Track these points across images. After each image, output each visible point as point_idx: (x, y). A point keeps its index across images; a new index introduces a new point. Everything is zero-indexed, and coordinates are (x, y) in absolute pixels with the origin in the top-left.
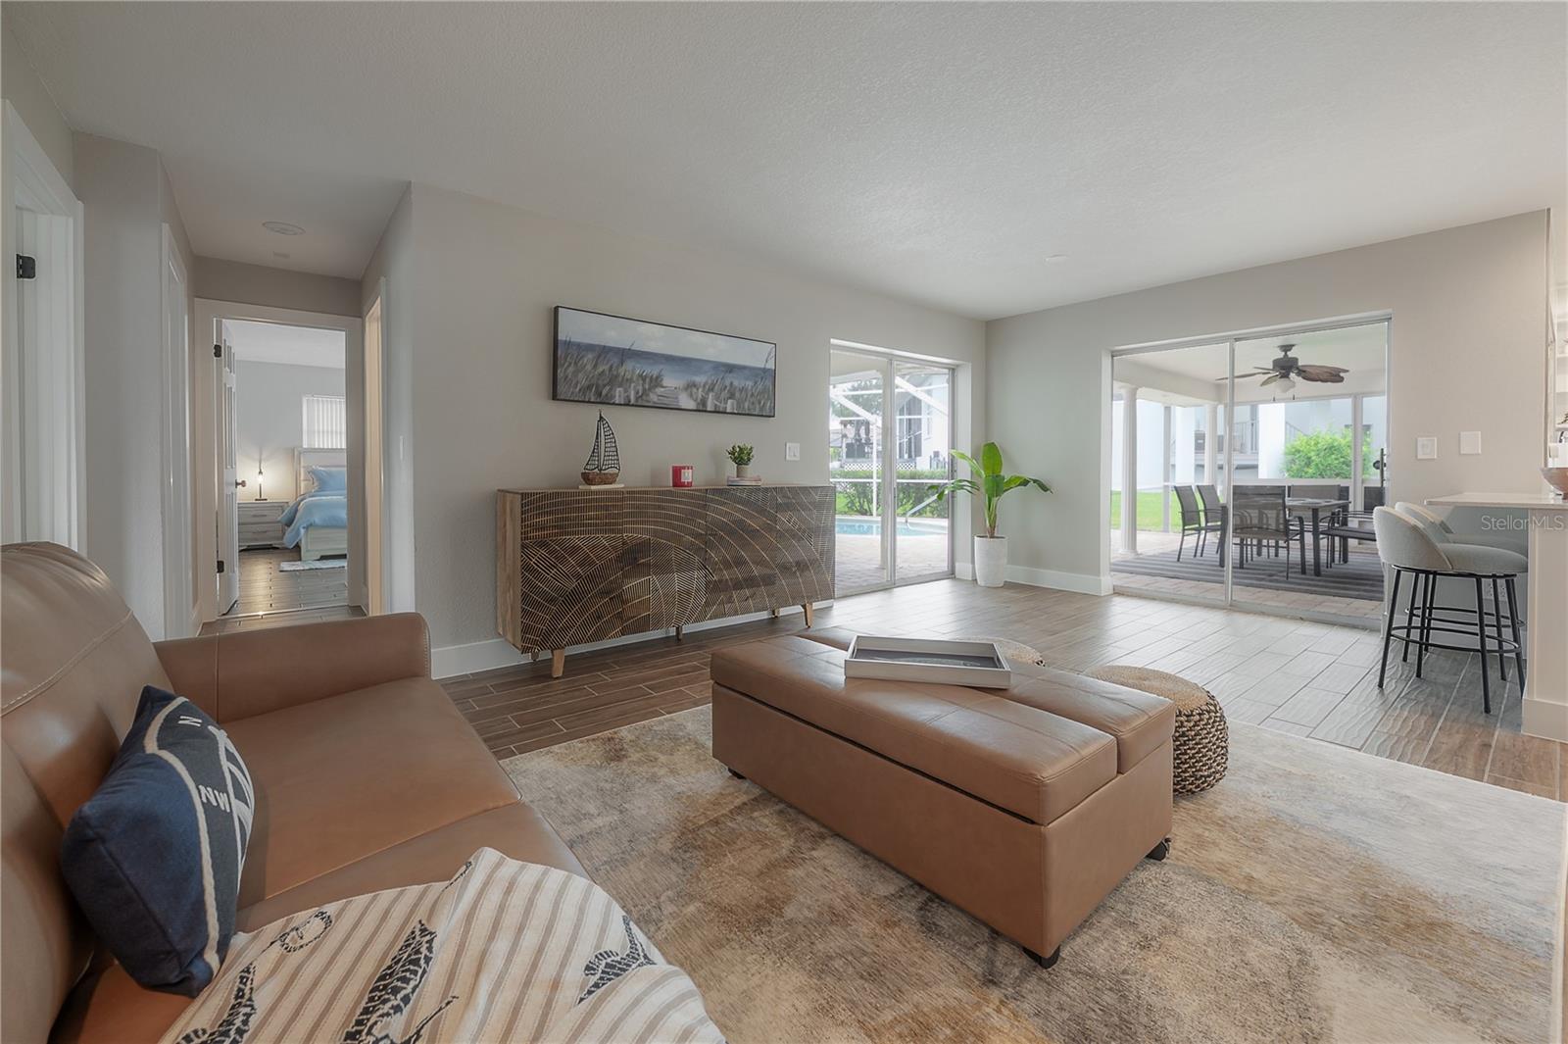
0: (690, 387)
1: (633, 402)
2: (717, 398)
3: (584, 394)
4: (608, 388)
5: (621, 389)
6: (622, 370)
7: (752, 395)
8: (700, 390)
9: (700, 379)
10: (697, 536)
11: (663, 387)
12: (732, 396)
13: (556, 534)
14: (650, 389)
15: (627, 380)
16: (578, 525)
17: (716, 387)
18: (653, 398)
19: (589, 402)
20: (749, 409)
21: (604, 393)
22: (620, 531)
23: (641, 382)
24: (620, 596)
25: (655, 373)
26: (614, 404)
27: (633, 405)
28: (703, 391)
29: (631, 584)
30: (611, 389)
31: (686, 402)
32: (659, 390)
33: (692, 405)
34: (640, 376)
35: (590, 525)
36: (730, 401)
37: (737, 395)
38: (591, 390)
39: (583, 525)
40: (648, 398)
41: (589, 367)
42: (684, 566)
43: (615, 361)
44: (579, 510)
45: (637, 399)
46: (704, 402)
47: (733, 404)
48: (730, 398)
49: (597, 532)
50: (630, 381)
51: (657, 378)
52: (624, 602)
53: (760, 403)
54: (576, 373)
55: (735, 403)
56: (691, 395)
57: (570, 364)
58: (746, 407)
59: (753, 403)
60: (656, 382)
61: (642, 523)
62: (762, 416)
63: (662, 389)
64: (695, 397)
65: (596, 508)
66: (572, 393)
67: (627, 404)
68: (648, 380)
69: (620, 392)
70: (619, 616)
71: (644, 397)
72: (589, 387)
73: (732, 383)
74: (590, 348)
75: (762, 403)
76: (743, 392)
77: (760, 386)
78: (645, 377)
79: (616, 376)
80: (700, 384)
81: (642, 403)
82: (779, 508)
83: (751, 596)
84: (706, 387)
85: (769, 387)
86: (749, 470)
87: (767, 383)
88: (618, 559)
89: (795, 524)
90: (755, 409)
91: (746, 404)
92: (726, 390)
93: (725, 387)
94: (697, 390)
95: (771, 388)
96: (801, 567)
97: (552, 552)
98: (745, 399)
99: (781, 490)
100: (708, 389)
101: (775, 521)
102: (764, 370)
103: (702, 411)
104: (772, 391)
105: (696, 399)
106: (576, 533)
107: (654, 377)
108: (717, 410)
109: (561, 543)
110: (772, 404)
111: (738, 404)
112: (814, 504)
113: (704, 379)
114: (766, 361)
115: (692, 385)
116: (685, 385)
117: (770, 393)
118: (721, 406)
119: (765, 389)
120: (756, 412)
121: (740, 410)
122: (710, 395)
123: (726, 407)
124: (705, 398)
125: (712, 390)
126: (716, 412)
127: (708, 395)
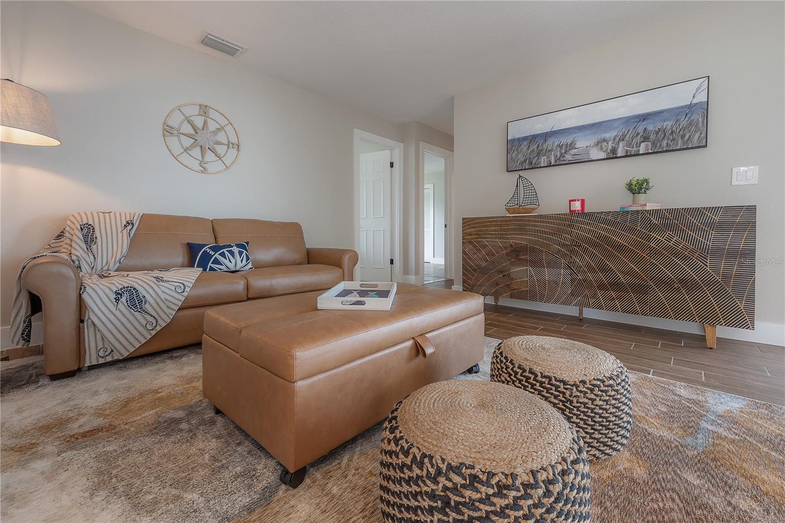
0: (599, 144)
1: (552, 163)
2: (629, 145)
3: (522, 165)
4: (536, 158)
5: (545, 157)
6: (545, 146)
7: (672, 133)
8: (610, 143)
10: (564, 246)
11: (575, 149)
12: (646, 139)
13: (476, 238)
14: (565, 153)
15: (549, 150)
16: (485, 234)
17: (628, 136)
18: (568, 157)
19: (525, 169)
20: (667, 146)
21: (534, 162)
22: (508, 239)
23: (559, 149)
24: (509, 275)
25: (570, 141)
26: (540, 167)
27: (553, 166)
28: (614, 142)
29: (515, 270)
30: (538, 159)
31: (596, 154)
32: (573, 151)
33: (602, 155)
34: (559, 146)
35: (492, 234)
36: (643, 145)
37: (653, 137)
38: (526, 162)
39: (489, 234)
40: (564, 159)
41: (525, 150)
42: (552, 265)
44: (487, 226)
45: (556, 161)
46: (614, 151)
47: (647, 145)
48: (643, 142)
49: (496, 238)
50: (551, 151)
51: (571, 144)
52: (512, 279)
53: (683, 137)
54: (517, 155)
55: (650, 144)
56: (601, 148)
57: (514, 151)
58: (665, 145)
59: (674, 139)
60: (571, 146)
61: (522, 234)
62: (687, 149)
63: (575, 150)
64: (604, 149)
65: (495, 226)
66: (516, 166)
67: (549, 166)
68: (564, 147)
69: (544, 159)
70: (508, 286)
71: (561, 159)
72: (525, 161)
73: (645, 130)
75: (687, 137)
76: (660, 133)
77: (684, 122)
78: (562, 145)
79: (542, 150)
80: (612, 138)
81: (560, 163)
82: (653, 227)
83: (619, 298)
84: (617, 139)
85: (698, 119)
86: (641, 198)
87: (695, 117)
88: (507, 255)
89: (677, 243)
90: (677, 144)
91: (665, 143)
92: (639, 137)
93: (638, 134)
94: (608, 143)
95: (701, 119)
96: (688, 284)
97: (475, 246)
98: (663, 139)
99: (657, 211)
100: (619, 140)
101: (649, 239)
102: (691, 107)
103: (613, 158)
104: (703, 122)
105: (607, 150)
106: (485, 238)
107: (569, 143)
108: (629, 154)
109: (479, 242)
110: (703, 135)
111: (654, 144)
112: (712, 225)
113: (616, 134)
114: (694, 97)
115: (604, 140)
116: (596, 143)
117: (700, 125)
118: (633, 150)
119: (690, 124)
120: (679, 148)
121: (657, 150)
122: (621, 144)
123: (639, 150)
124: (615, 147)
125: (623, 140)
126: (627, 156)
127: (619, 144)
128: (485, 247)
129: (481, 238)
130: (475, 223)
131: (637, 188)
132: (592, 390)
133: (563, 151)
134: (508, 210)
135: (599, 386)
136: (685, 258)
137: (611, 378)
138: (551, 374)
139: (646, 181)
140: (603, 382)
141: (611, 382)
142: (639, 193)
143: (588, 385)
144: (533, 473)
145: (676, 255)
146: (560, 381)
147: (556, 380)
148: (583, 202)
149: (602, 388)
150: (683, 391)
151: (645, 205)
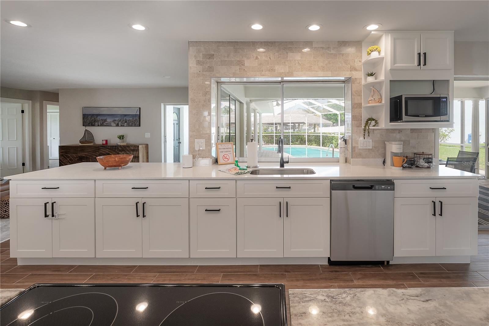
0: (114, 121)
1: (100, 125)
5: (97, 123)
6: (97, 119)
7: (132, 121)
9: (117, 119)
12: (126, 122)
13: (65, 154)
16: (69, 152)
19: (90, 126)
21: (93, 124)
22: (78, 154)
34: (101, 119)
35: (71, 152)
36: (125, 123)
37: (127, 122)
41: (90, 119)
43: (96, 117)
44: (69, 149)
45: (101, 125)
49: (73, 154)
50: (99, 121)
53: (134, 123)
54: (87, 121)
55: (127, 124)
59: (132, 123)
60: (105, 120)
61: (83, 152)
64: (115, 123)
65: (73, 149)
67: (99, 126)
68: (103, 120)
72: (90, 123)
73: (126, 119)
74: (90, 115)
77: (135, 119)
79: (96, 120)
81: (102, 125)
82: (120, 150)
86: (122, 141)
88: (78, 160)
91: (130, 124)
97: (64, 157)
102: (136, 115)
106: (68, 154)
109: (66, 156)
113: (118, 119)
114: (136, 112)
115: (115, 120)
121: (129, 125)
128: (69, 157)
129: (67, 154)
130: (65, 148)
131: (121, 137)
133: (103, 122)
134: (80, 142)
139: (124, 135)
142: (122, 139)
148: (106, 141)
151: (122, 143)
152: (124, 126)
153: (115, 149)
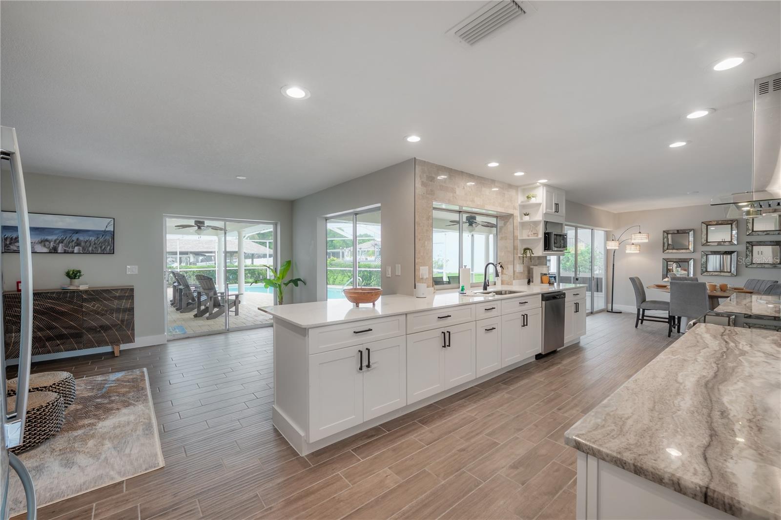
2: (67, 246)
7: (95, 244)
8: (52, 243)
14: (10, 244)
17: (65, 241)
28: (55, 243)
37: (83, 244)
40: (9, 248)
47: (79, 249)
48: (77, 246)
53: (101, 247)
55: (81, 248)
59: (96, 248)
62: (104, 253)
73: (78, 239)
75: (103, 247)
76: (88, 243)
77: (101, 239)
78: (7, 238)
80: (54, 240)
82: (85, 300)
83: (62, 344)
84: (58, 241)
85: (109, 239)
86: (76, 281)
87: (107, 238)
89: (98, 307)
90: (98, 251)
91: (90, 249)
92: (74, 243)
93: (73, 241)
94: (50, 243)
95: (110, 240)
96: (105, 328)
98: (89, 246)
99: (86, 292)
100: (59, 242)
101: (82, 306)
102: (105, 231)
103: (54, 253)
104: (112, 241)
105: (49, 247)
107: (14, 238)
108: (67, 252)
110: (112, 248)
111: (83, 248)
112: (115, 298)
113: (56, 238)
114: (106, 227)
115: (47, 240)
116: (40, 241)
117: (110, 242)
118: (70, 250)
119: (105, 240)
120: (99, 252)
121: (85, 252)
122: (60, 245)
123: (74, 251)
124: (56, 246)
125: (62, 243)
126: (65, 252)
127: (59, 245)
131: (73, 275)
132: (58, 386)
133: (8, 243)
135: (61, 383)
136: (102, 315)
137: (66, 379)
138: (38, 387)
139: (79, 272)
140: (63, 381)
141: (67, 380)
142: (75, 279)
143: (56, 384)
144: (48, 403)
145: (98, 313)
146: (43, 387)
147: (41, 388)
149: (63, 383)
150: (99, 378)
151: (79, 287)
152: (73, 253)
153: (72, 297)
